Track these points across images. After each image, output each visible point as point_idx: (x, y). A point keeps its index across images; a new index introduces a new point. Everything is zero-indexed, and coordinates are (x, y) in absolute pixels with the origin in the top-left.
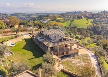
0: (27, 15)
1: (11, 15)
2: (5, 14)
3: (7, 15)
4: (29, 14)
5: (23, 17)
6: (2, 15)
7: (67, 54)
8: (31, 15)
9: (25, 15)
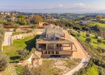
0: (75, 15)
1: (61, 15)
2: (56, 14)
3: (57, 14)
4: (77, 14)
5: (71, 17)
6: (54, 15)
7: (58, 54)
8: (79, 15)
9: (73, 15)
